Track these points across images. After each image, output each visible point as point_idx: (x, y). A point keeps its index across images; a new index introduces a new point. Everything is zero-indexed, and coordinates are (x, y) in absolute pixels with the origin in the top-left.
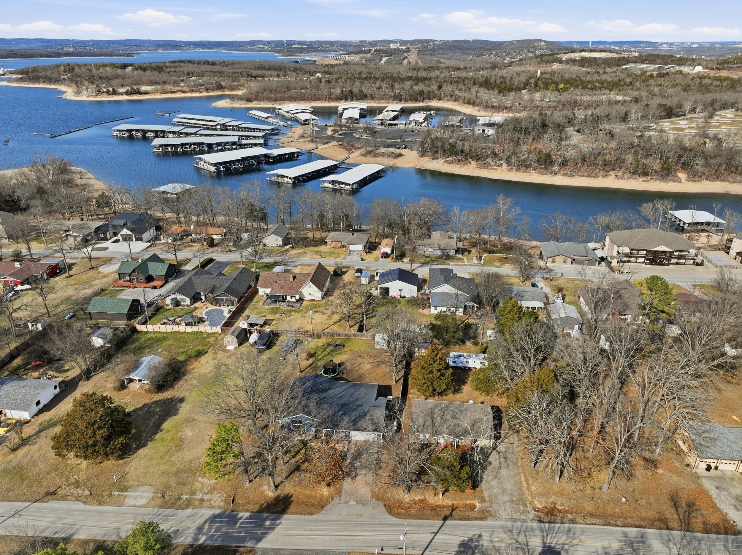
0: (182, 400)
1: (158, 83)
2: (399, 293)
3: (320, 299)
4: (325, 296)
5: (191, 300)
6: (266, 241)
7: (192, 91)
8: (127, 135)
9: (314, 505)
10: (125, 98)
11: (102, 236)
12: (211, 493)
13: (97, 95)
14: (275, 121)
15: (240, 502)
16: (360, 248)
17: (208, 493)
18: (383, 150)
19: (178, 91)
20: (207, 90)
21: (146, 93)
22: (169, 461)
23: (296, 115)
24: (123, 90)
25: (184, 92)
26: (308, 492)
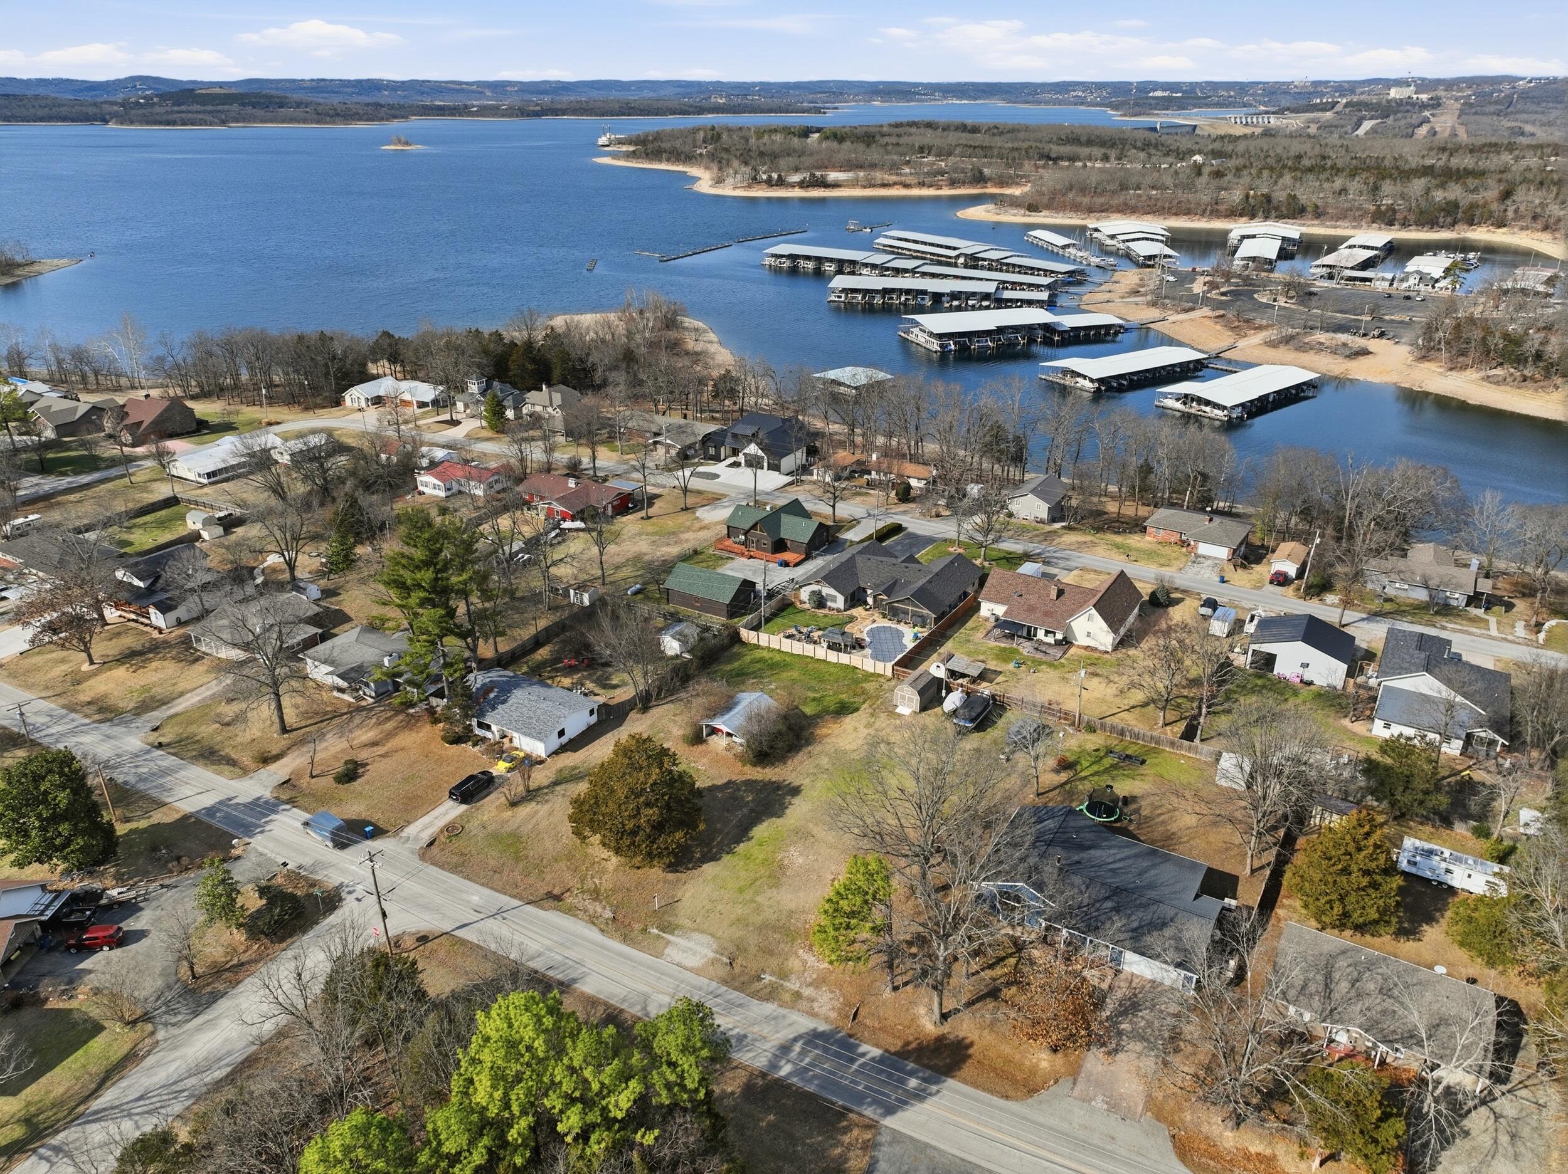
0: (795, 791)
1: (861, 167)
2: (1300, 671)
3: (1109, 649)
4: (1122, 643)
5: (846, 601)
6: (1014, 507)
7: (922, 184)
8: (787, 264)
9: (1014, 1081)
10: (798, 193)
11: (712, 451)
12: (817, 987)
13: (749, 186)
14: (1080, 254)
15: (868, 1022)
16: (1223, 553)
17: (810, 984)
18: (1322, 337)
19: (895, 184)
20: (953, 183)
21: (836, 185)
22: (752, 901)
23: (1130, 244)
24: (796, 178)
25: (906, 186)
26: (1007, 1050)
